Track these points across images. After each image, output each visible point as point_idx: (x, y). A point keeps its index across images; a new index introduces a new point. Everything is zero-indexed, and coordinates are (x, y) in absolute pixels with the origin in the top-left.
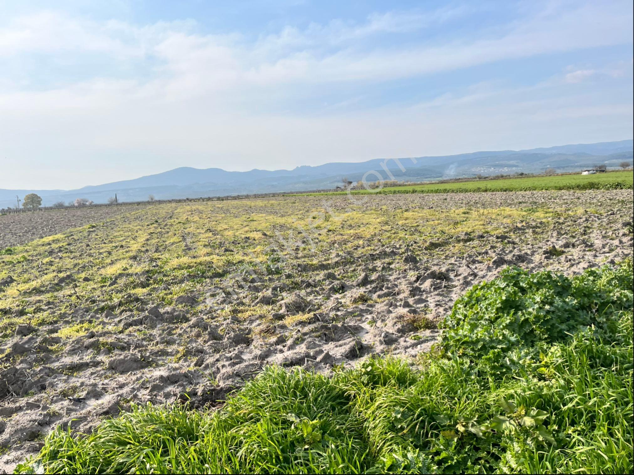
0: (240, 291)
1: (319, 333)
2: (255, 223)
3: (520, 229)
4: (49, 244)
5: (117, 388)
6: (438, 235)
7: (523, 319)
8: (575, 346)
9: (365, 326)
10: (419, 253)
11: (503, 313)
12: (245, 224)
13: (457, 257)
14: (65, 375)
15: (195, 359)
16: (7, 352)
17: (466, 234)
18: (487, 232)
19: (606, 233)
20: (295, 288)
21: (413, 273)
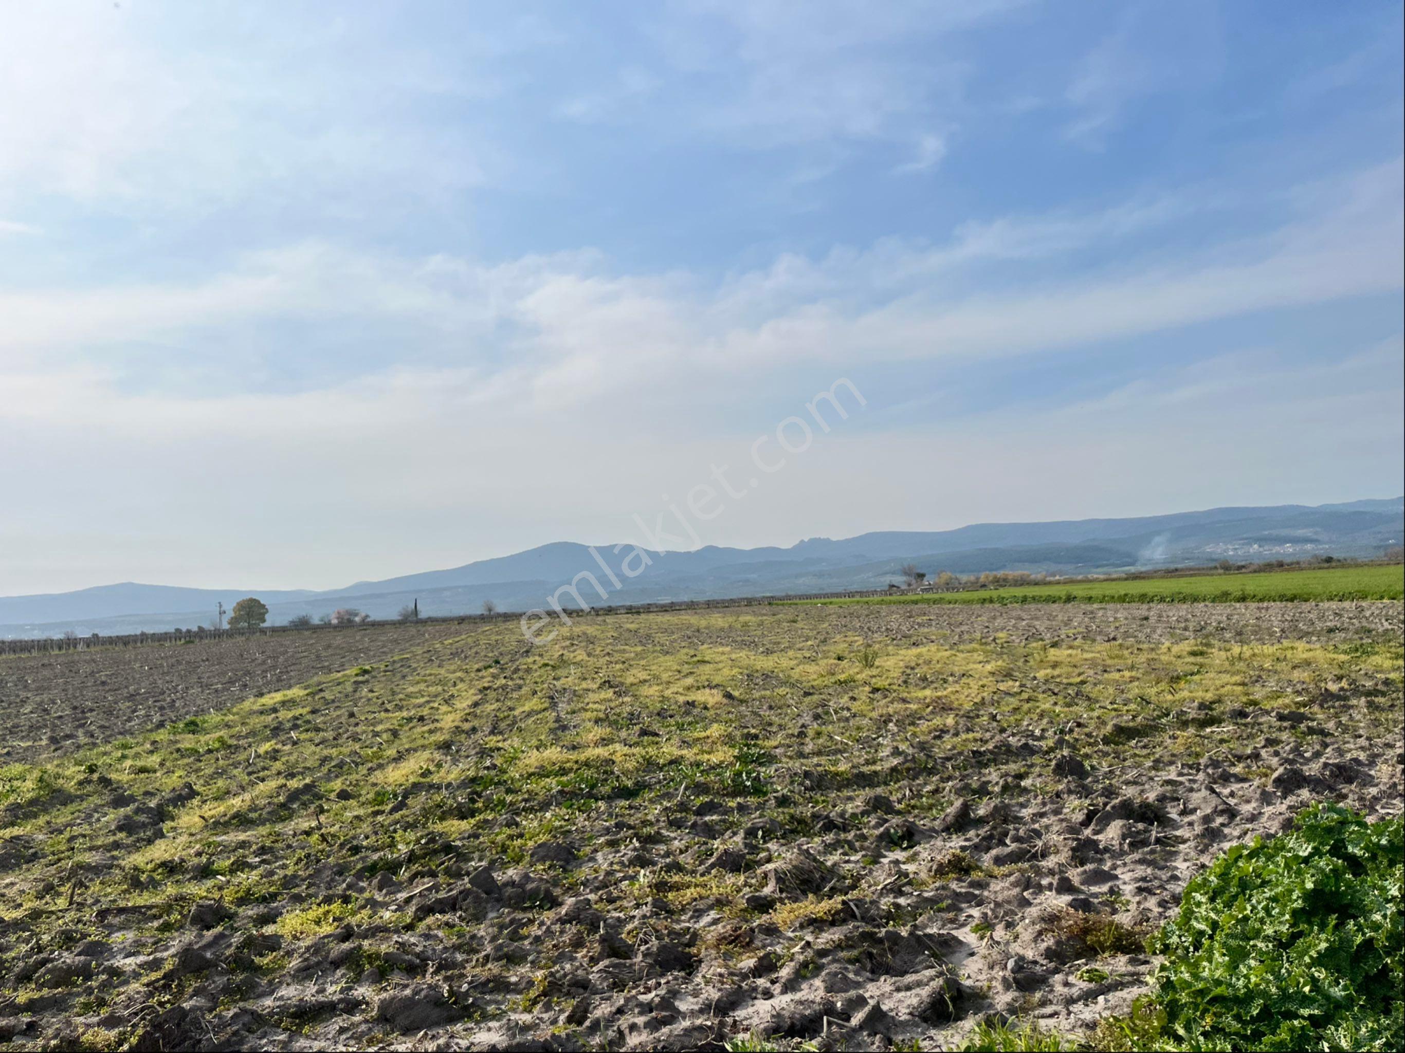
0: (672, 835)
1: (855, 953)
2: (707, 668)
3: (1336, 697)
4: (275, 710)
6: (1132, 706)
9: (966, 935)
10: (1087, 750)
11: (1311, 924)
12: (686, 669)
13: (1183, 765)
14: (285, 1030)
15: (570, 1006)
16: (168, 966)
17: (1202, 706)
18: (1254, 703)
20: (798, 833)
21: (1077, 802)
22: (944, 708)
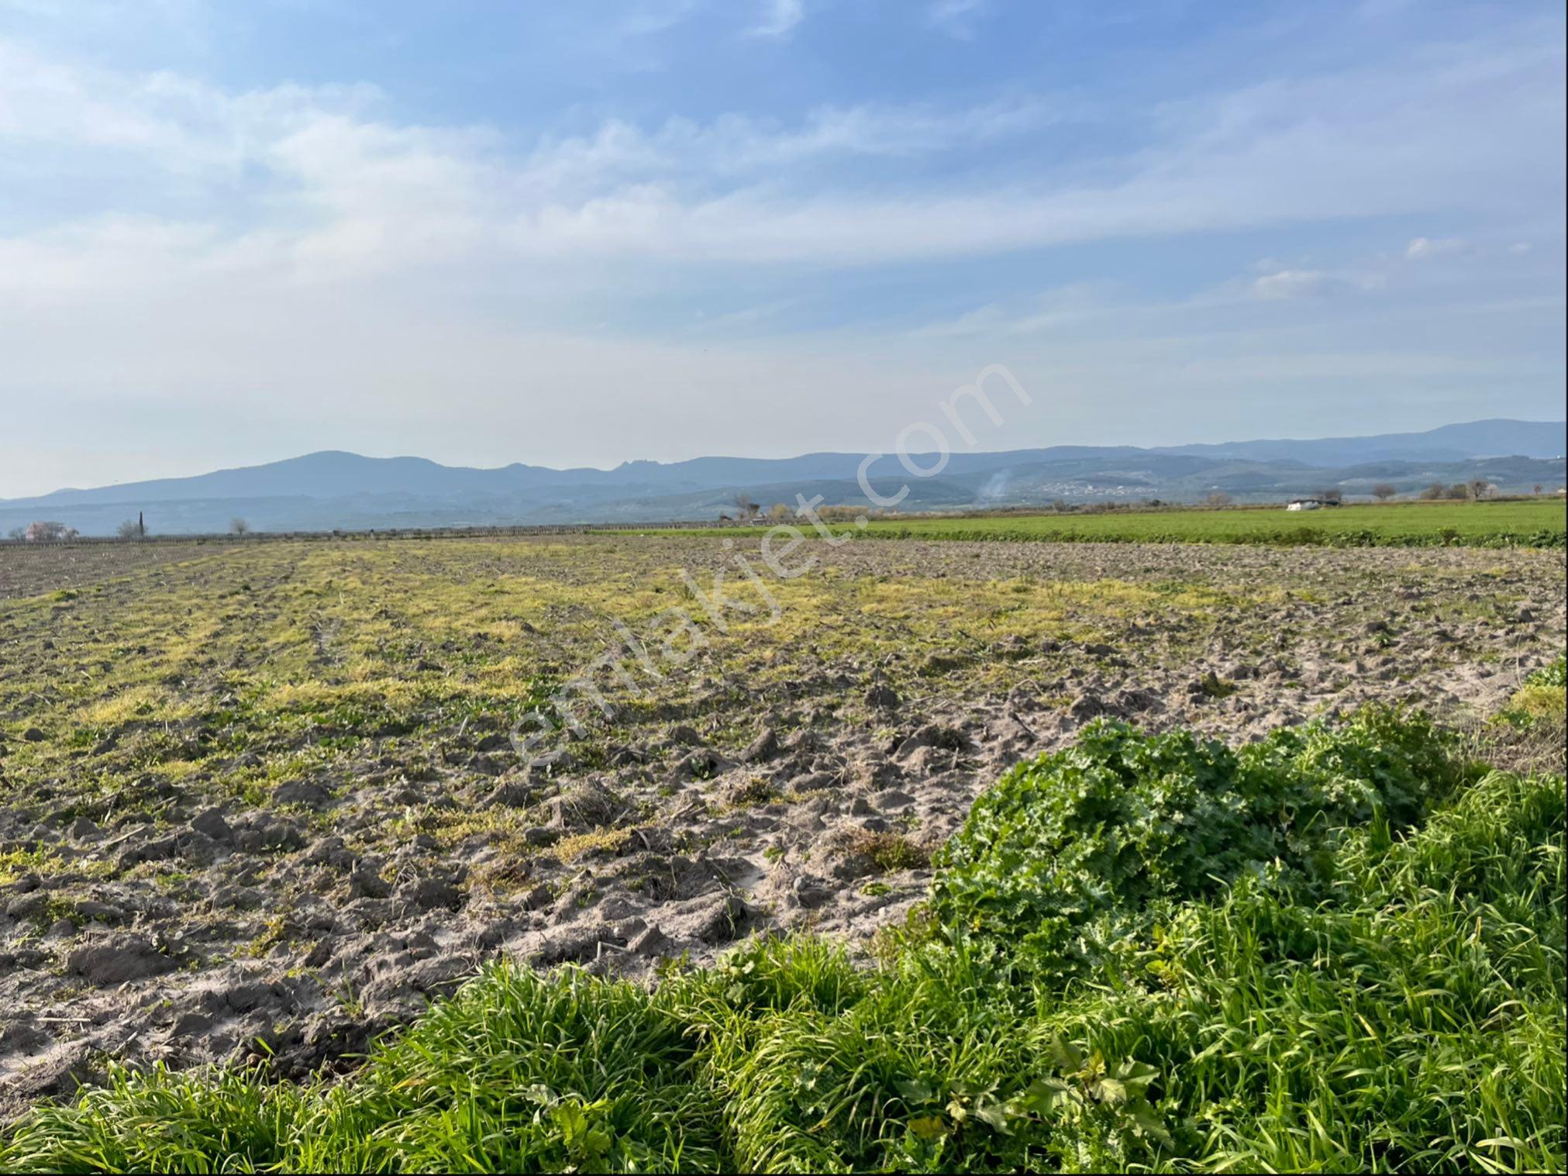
0: (448, 772)
1: (638, 880)
2: (506, 598)
3: (1141, 632)
5: (85, 1025)
6: (952, 640)
7: (1123, 844)
8: (1232, 909)
9: (759, 860)
10: (903, 682)
11: (1080, 830)
13: (992, 695)
15: (310, 947)
17: (1018, 640)
18: (1067, 637)
19: (1329, 646)
20: (592, 766)
21: (884, 731)
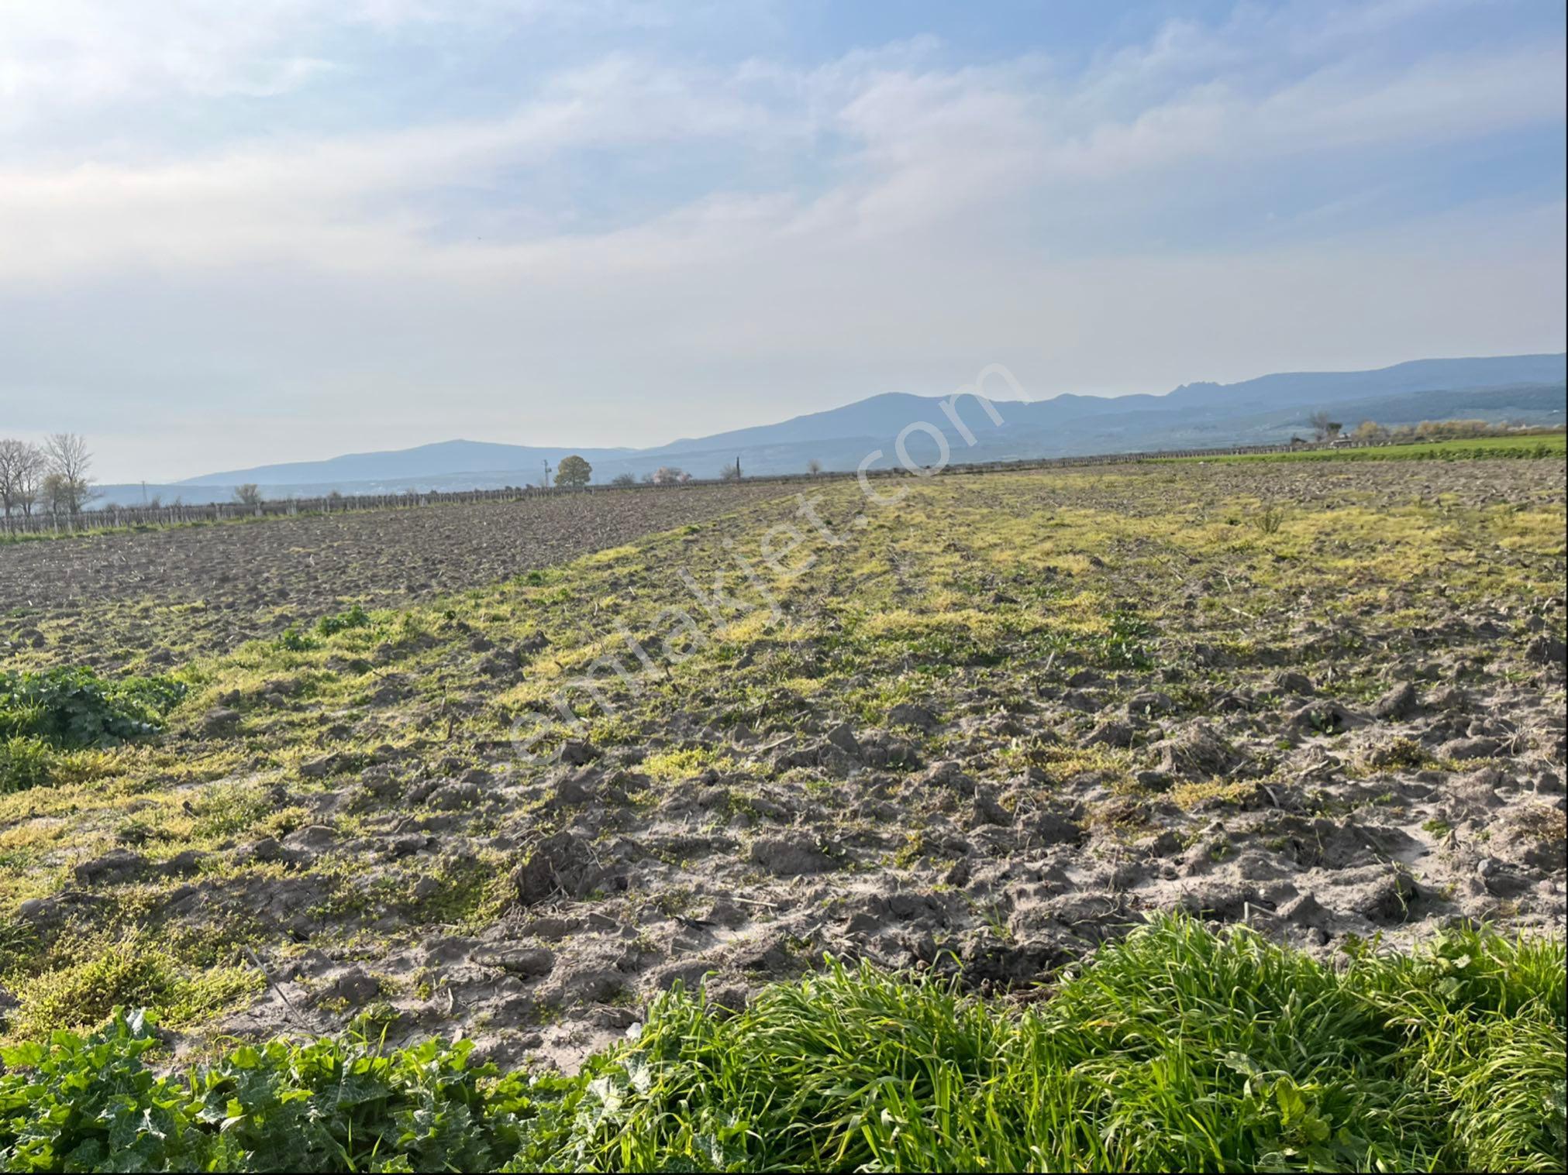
0: (1044, 705)
1: (1278, 840)
2: (1068, 532)
5: (773, 909)
9: (1418, 832)
12: (1042, 533)
14: (665, 862)
15: (949, 866)
16: (548, 796)
20: (1194, 710)
21: (1560, 692)
22: (1374, 580)
